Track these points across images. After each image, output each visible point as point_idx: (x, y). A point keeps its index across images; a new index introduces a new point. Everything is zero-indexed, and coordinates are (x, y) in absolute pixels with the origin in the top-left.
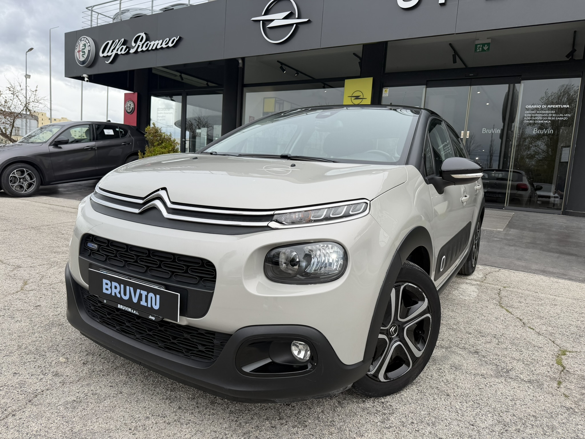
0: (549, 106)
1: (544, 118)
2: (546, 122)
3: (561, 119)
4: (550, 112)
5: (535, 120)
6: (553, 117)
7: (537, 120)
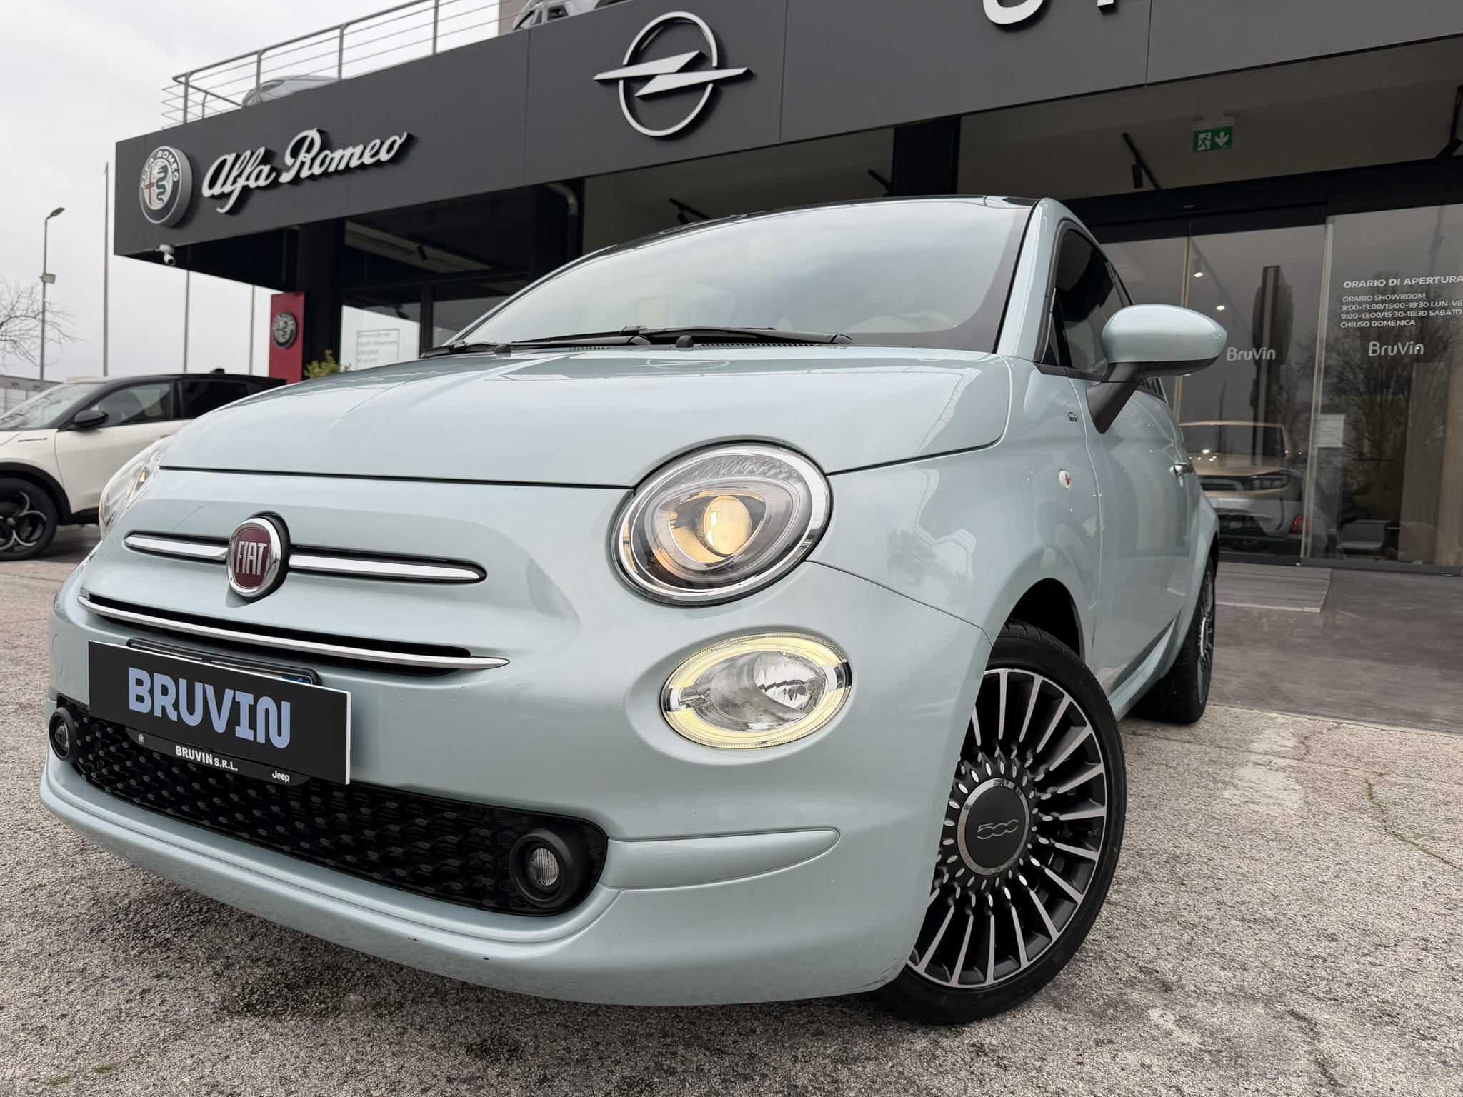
0: (1408, 281)
1: (1397, 314)
2: (1403, 323)
3: (1443, 313)
4: (1412, 297)
5: (1371, 320)
6: (1423, 309)
7: (1377, 319)
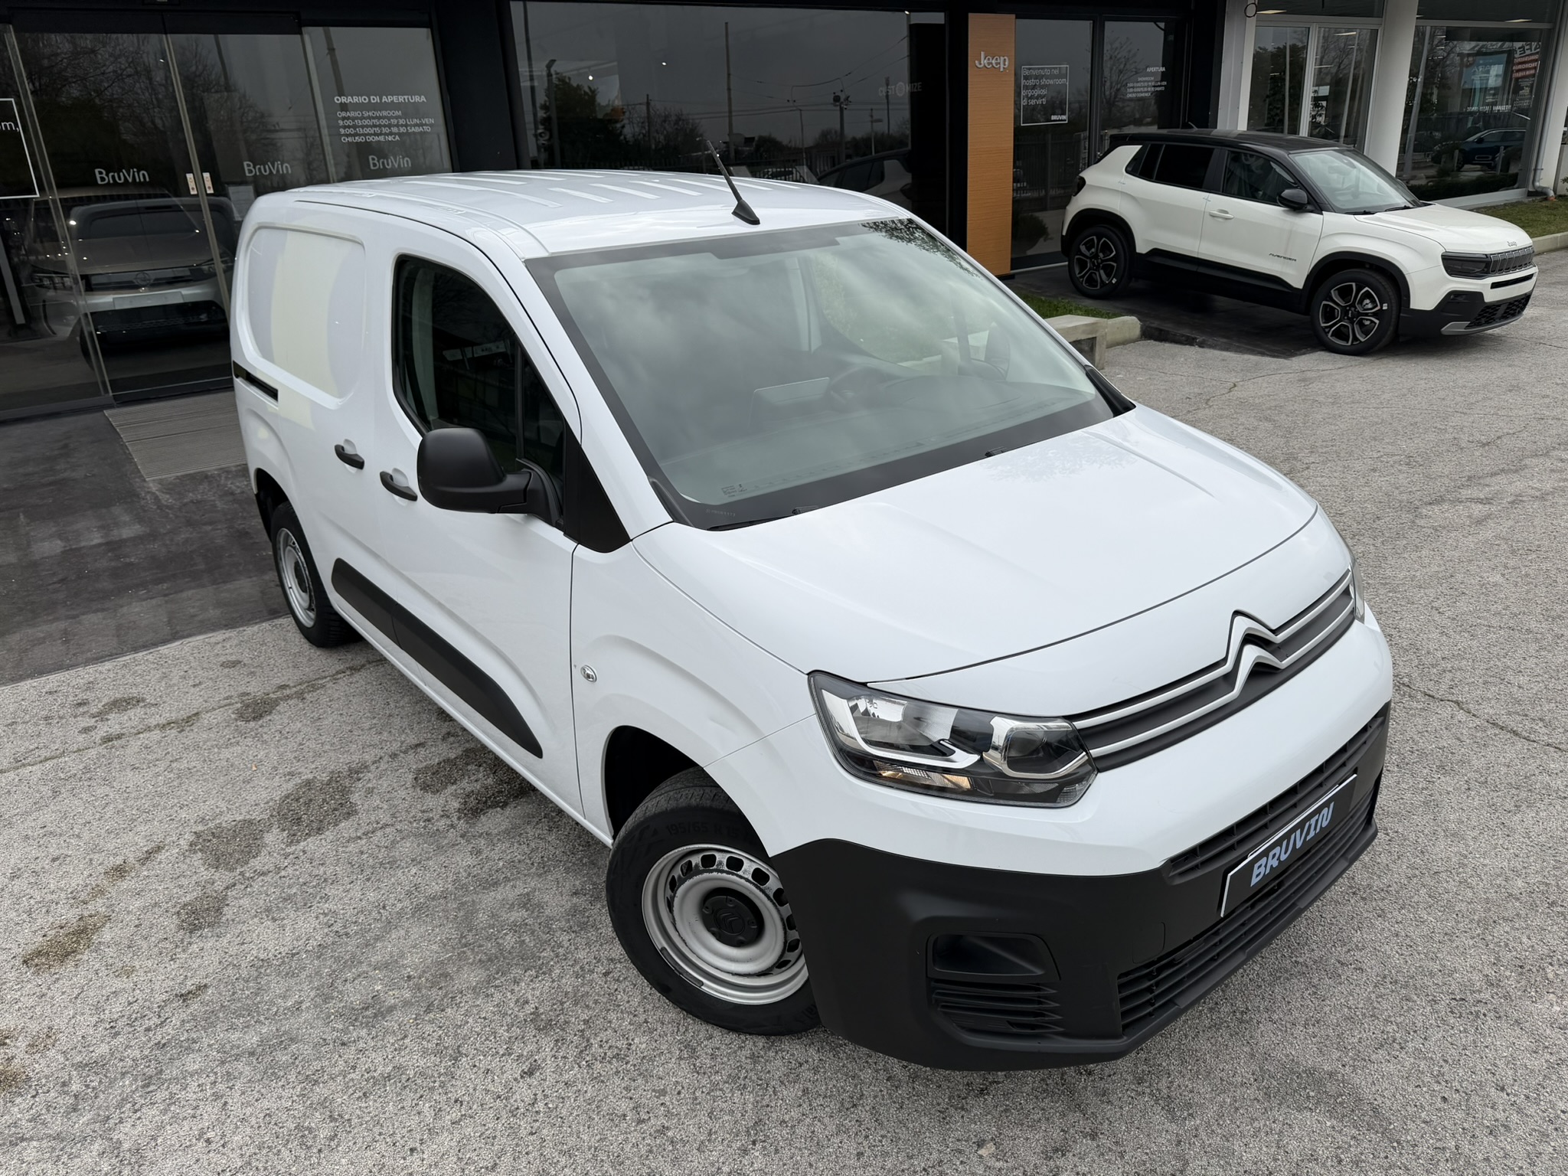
0: (384, 99)
1: (384, 130)
2: (390, 138)
3: (417, 130)
4: (391, 113)
5: (365, 135)
6: (402, 126)
7: (371, 135)
